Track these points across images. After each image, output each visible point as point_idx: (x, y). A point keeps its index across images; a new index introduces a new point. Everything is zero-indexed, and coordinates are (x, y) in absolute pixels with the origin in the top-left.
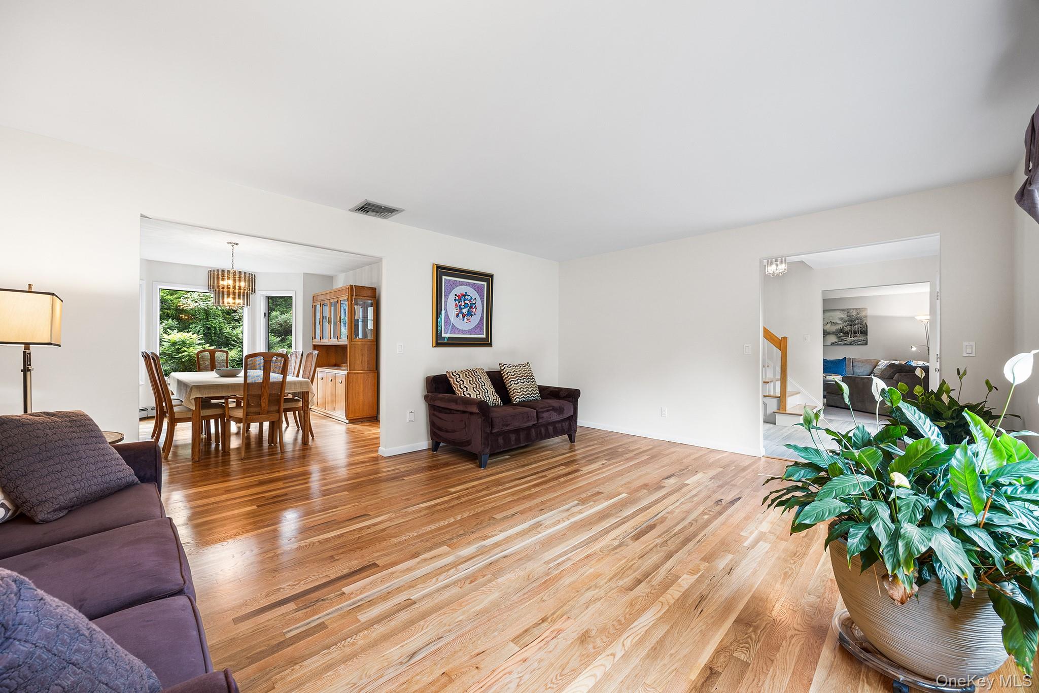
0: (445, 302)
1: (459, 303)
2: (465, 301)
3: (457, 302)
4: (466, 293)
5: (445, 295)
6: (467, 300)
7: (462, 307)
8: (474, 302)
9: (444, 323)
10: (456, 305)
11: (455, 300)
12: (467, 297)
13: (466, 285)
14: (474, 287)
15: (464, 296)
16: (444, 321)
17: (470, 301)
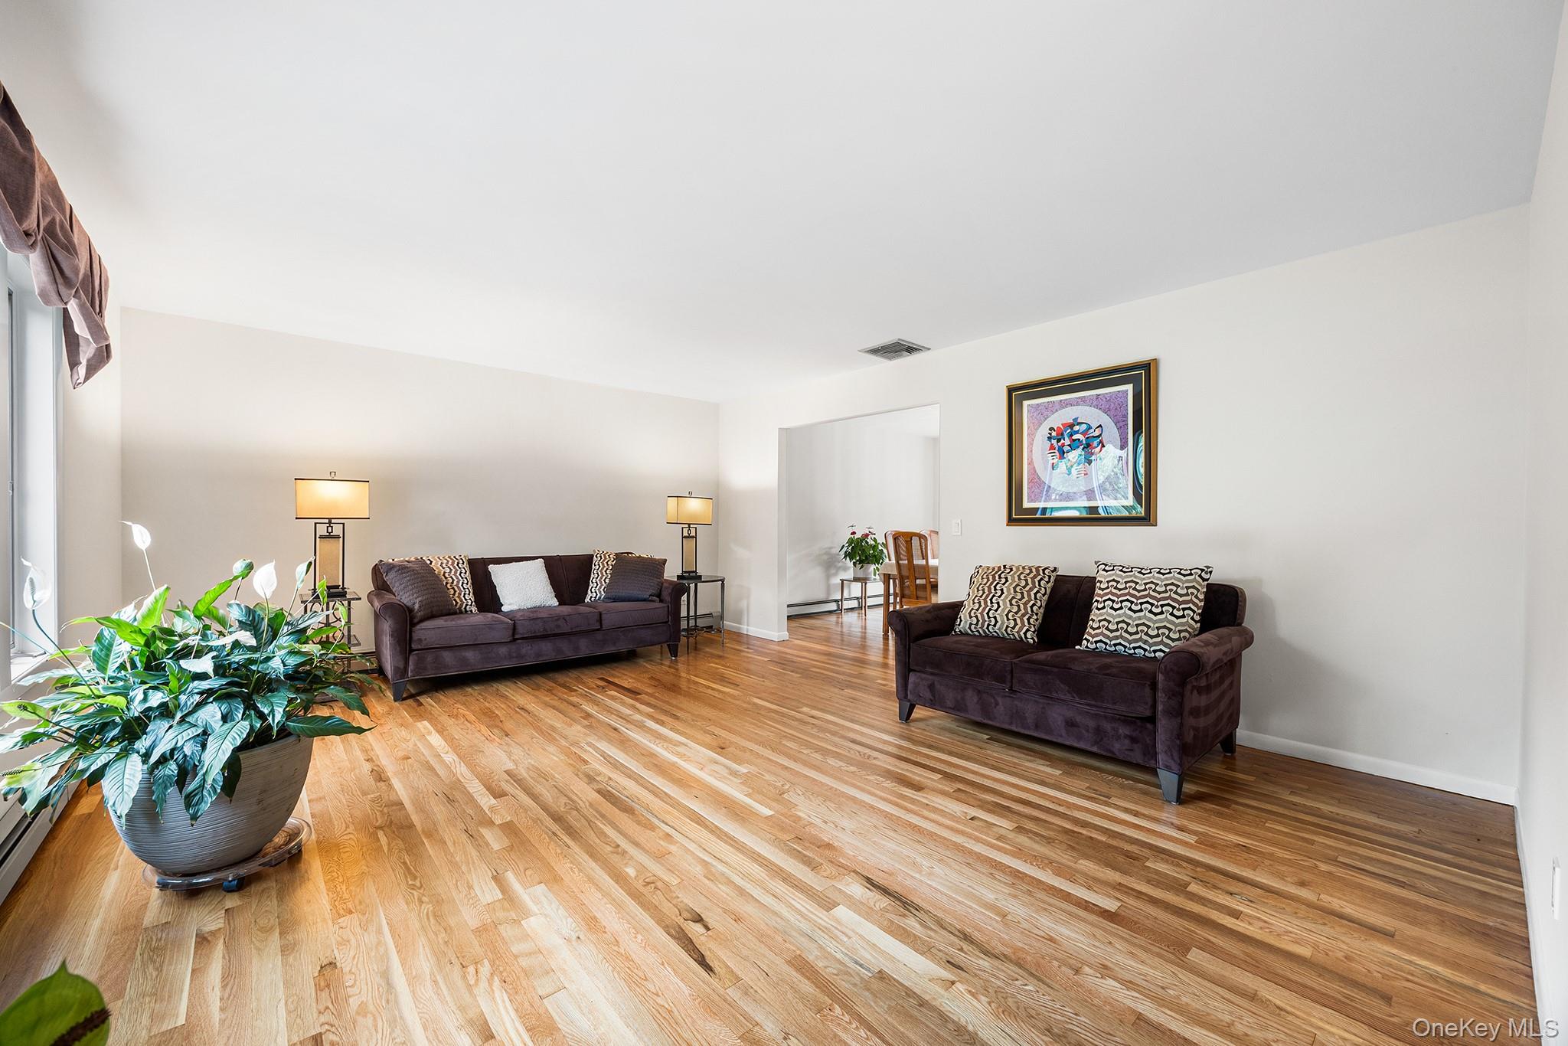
0: (1028, 447)
1: (1058, 442)
2: (1072, 435)
3: (1054, 442)
4: (1075, 419)
5: (1028, 435)
6: (1077, 432)
7: (1066, 448)
8: (1097, 433)
9: (1029, 483)
10: (1052, 447)
11: (1050, 438)
12: (1076, 428)
13: (1078, 404)
14: (1096, 402)
15: (1071, 426)
16: (1028, 479)
17: (1084, 433)
